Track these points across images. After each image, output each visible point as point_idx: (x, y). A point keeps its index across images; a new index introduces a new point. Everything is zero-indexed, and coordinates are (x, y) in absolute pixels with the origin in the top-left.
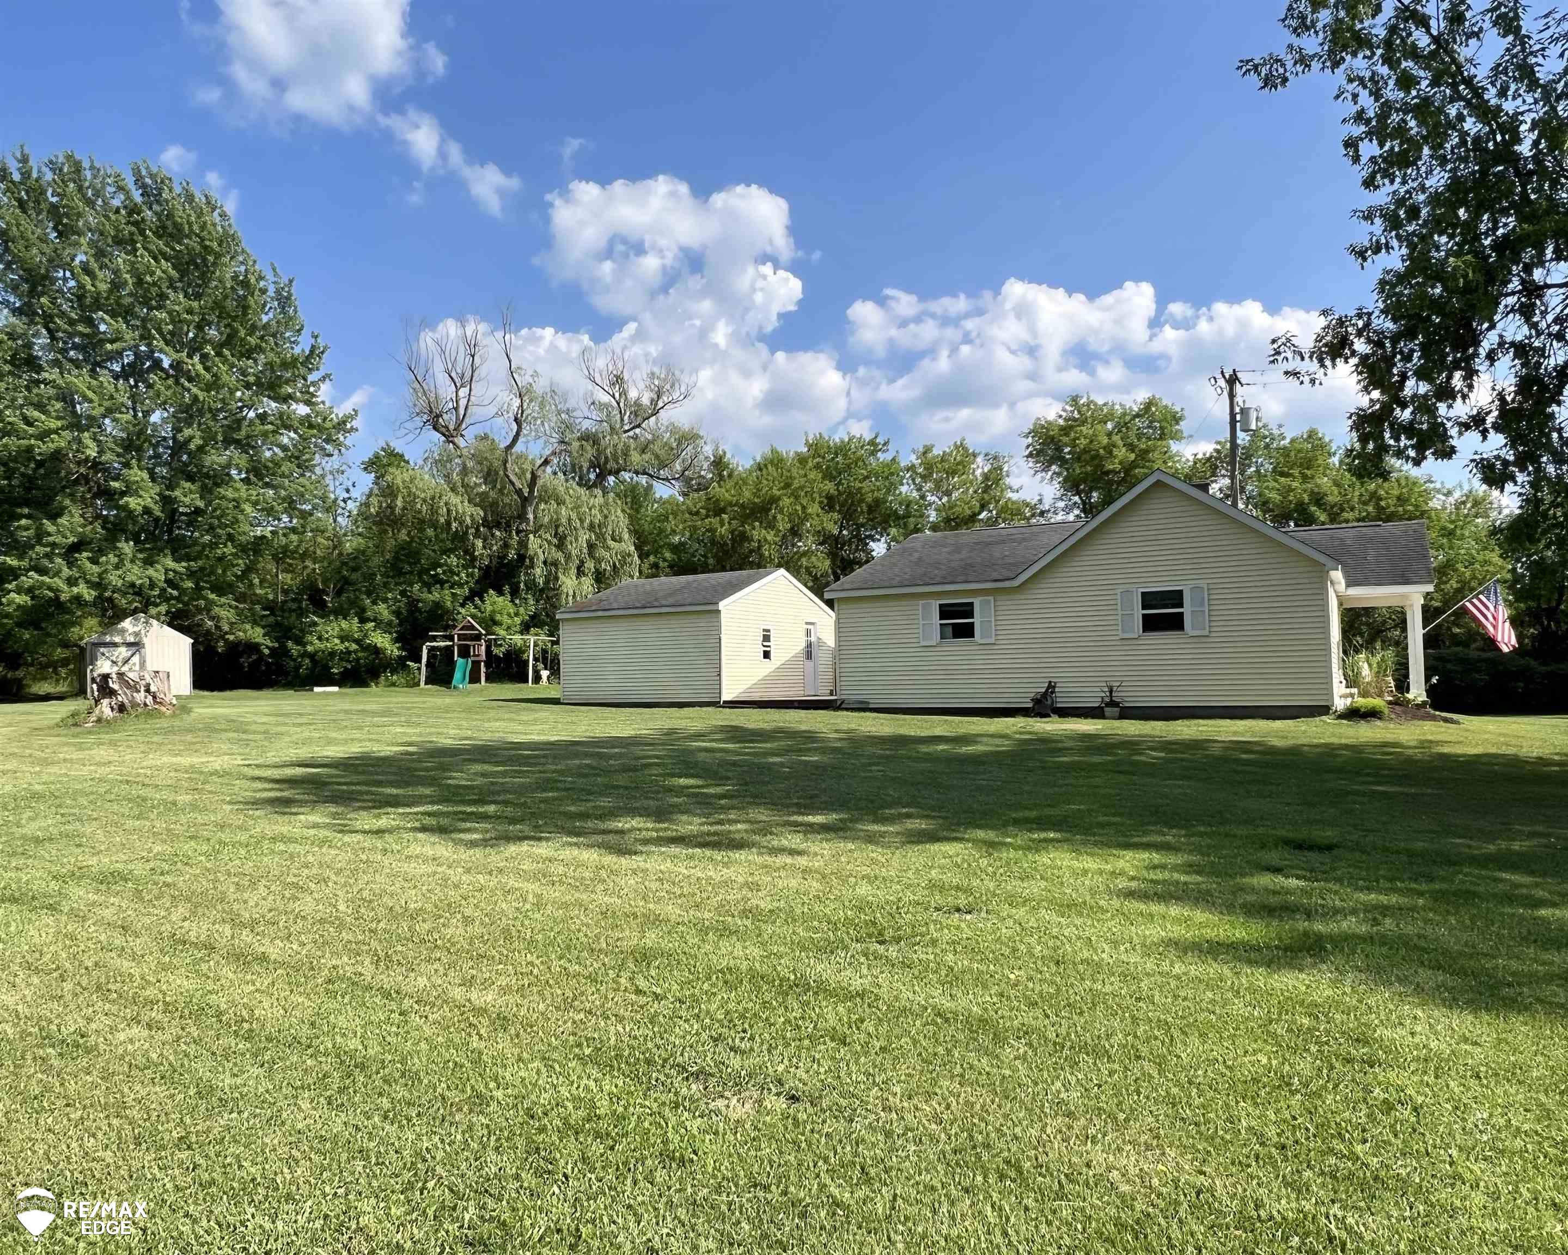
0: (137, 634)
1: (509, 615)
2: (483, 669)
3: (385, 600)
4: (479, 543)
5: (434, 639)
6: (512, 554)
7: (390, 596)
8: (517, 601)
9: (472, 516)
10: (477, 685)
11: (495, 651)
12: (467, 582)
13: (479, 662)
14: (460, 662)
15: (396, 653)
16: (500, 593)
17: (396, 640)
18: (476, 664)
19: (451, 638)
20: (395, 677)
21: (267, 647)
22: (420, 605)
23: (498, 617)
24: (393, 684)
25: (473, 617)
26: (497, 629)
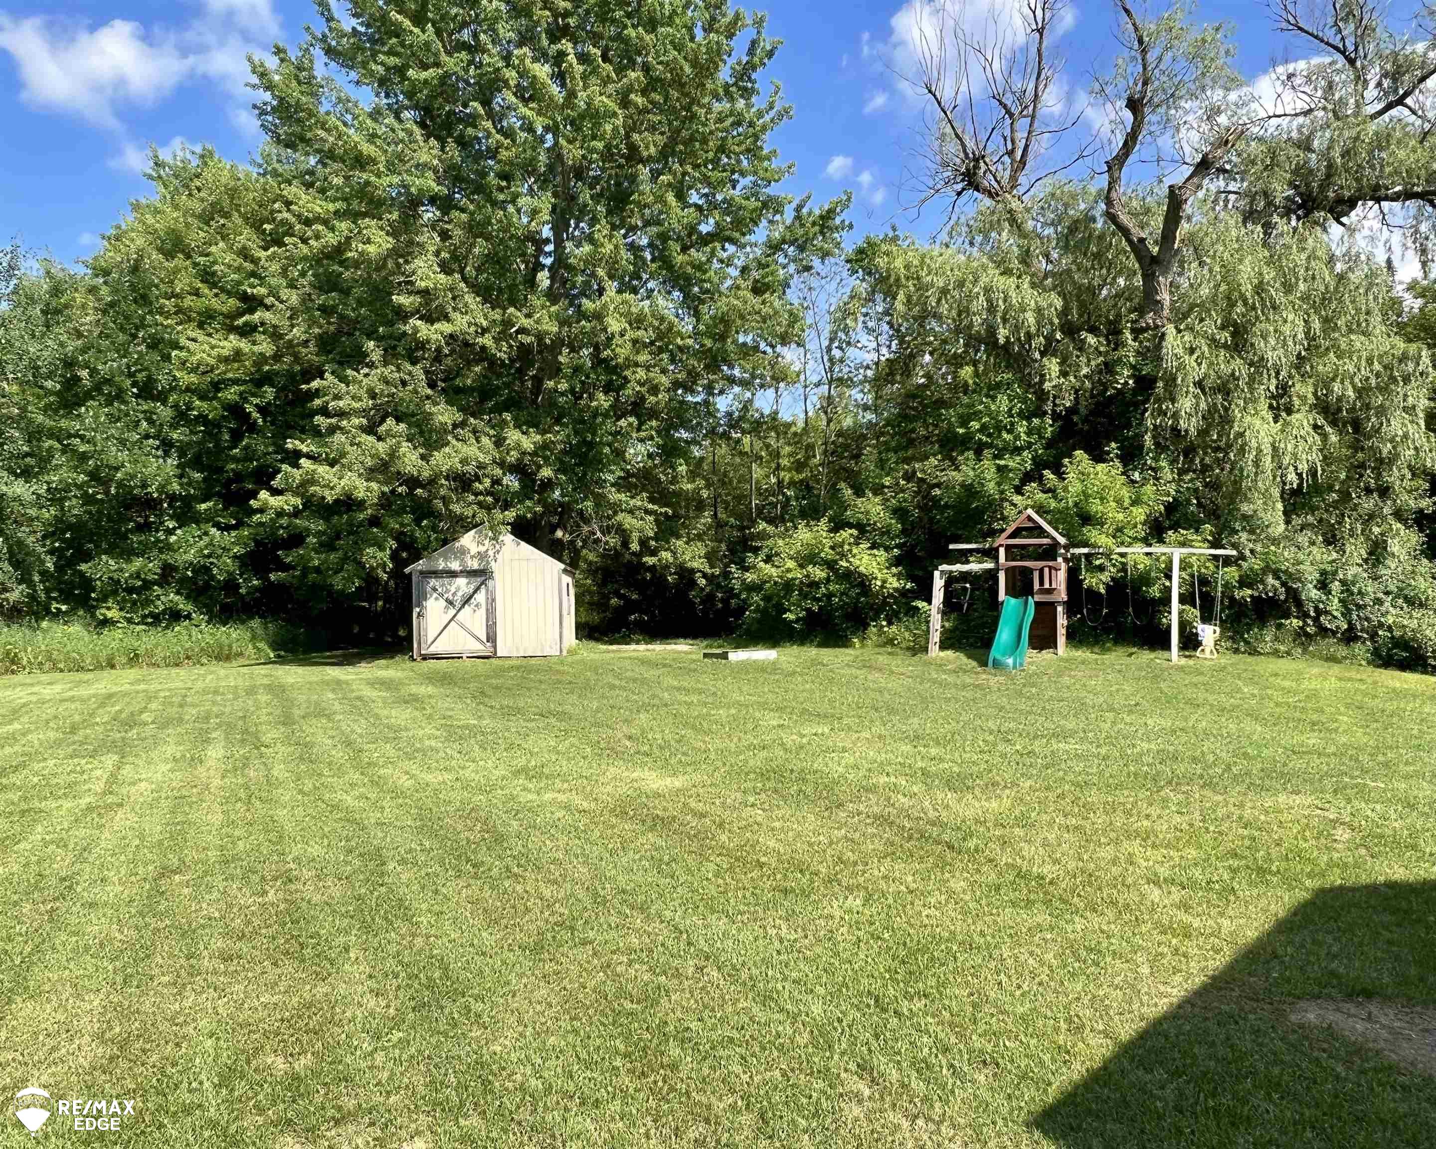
0: (482, 556)
1: (1119, 501)
2: (1062, 621)
3: (878, 490)
4: (1053, 366)
5: (963, 557)
6: (1124, 378)
7: (887, 481)
8: (1136, 476)
9: (1039, 311)
10: (1047, 654)
11: (1091, 581)
12: (1029, 445)
13: (1052, 605)
14: (1010, 605)
15: (894, 583)
16: (1099, 457)
17: (897, 562)
18: (1045, 612)
19: (991, 554)
20: (894, 628)
21: (705, 576)
22: (937, 492)
23: (1096, 507)
24: (890, 642)
25: (1041, 510)
26: (1094, 535)
